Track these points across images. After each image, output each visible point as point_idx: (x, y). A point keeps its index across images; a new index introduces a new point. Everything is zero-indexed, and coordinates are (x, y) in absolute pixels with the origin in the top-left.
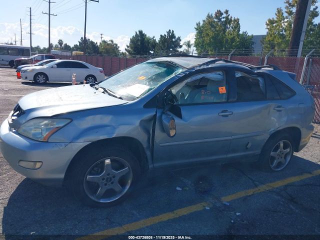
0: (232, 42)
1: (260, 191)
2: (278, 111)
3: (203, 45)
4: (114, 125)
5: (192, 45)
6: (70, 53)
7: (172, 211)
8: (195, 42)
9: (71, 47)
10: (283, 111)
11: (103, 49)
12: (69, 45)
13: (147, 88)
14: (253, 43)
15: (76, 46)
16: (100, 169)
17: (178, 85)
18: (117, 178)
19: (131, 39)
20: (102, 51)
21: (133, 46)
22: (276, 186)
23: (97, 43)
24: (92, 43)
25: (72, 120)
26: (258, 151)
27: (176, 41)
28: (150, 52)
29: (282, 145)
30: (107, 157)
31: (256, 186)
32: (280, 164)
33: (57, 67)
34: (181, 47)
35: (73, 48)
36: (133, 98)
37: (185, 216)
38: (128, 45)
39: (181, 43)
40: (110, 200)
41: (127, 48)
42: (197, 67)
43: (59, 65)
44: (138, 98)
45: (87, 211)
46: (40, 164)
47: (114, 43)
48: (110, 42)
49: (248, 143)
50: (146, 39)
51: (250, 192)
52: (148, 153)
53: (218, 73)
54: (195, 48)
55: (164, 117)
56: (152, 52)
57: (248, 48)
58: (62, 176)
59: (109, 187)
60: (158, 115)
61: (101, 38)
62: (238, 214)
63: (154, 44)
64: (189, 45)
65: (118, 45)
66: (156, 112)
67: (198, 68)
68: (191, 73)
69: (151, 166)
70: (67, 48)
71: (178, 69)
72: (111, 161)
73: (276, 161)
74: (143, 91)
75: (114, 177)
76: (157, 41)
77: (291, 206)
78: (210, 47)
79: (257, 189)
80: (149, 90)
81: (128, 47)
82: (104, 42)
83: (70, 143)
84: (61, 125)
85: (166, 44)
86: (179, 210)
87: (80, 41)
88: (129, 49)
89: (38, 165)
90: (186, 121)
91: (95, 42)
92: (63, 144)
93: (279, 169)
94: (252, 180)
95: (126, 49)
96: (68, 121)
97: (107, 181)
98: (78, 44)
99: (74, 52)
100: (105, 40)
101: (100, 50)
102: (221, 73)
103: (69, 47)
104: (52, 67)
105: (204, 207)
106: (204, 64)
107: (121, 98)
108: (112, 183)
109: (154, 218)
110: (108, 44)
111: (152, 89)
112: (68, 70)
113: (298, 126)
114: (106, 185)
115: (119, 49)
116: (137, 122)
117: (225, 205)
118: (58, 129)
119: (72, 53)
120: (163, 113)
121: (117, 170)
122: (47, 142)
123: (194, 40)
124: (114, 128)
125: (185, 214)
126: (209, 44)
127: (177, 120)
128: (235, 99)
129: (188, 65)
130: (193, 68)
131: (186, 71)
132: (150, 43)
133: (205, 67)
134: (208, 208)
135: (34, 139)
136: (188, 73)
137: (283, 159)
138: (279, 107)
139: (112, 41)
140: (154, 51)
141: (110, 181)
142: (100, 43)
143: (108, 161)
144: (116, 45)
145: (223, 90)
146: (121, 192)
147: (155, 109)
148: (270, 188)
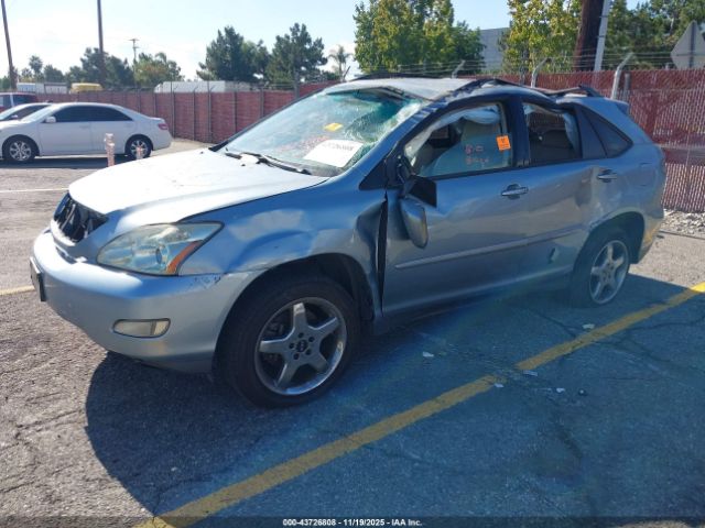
0: (439, 47)
1: (583, 345)
2: (605, 180)
3: (374, 57)
4: (308, 230)
5: (348, 55)
6: (65, 88)
7: (433, 396)
8: (356, 50)
9: (64, 74)
10: (613, 181)
11: (141, 75)
12: (58, 69)
13: (357, 146)
14: (480, 47)
15: (75, 70)
16: (282, 327)
17: (417, 137)
18: (318, 342)
19: (208, 50)
20: (142, 80)
21: (214, 64)
22: (610, 333)
23: (126, 62)
24: (115, 61)
25: (223, 226)
26: (568, 267)
27: (313, 49)
28: (256, 75)
29: (610, 251)
30: (296, 299)
31: (574, 336)
32: (607, 289)
33: (57, 121)
34: (324, 61)
35: (68, 75)
36: (333, 171)
37: (462, 404)
38: (204, 63)
39: (326, 53)
40: (305, 388)
41: (200, 69)
42: (448, 96)
43: (61, 116)
44: (344, 169)
45: (261, 417)
46: (165, 324)
47: (168, 59)
48: (159, 58)
49: (553, 250)
50: (242, 47)
51: (567, 347)
52: (373, 286)
53: (489, 108)
54: (357, 64)
55: (404, 206)
56: (259, 76)
57: (472, 57)
58: (211, 347)
59: (302, 361)
60: (391, 202)
61: (135, 48)
62: (559, 390)
63: (263, 58)
64: (341, 58)
65: (178, 66)
66: (386, 197)
67: (452, 99)
68: (440, 109)
69: (377, 312)
70: (53, 75)
71: (408, 103)
72: (307, 306)
73: (599, 285)
74: (350, 155)
75: (311, 339)
76: (270, 51)
77: (650, 366)
78: (392, 59)
79: (576, 341)
80: (365, 150)
81: (203, 67)
82: (143, 57)
83: (226, 273)
84: (202, 237)
85: (291, 56)
86: (447, 394)
87: (85, 58)
88: (206, 71)
89: (160, 327)
90: (443, 213)
91: (123, 60)
92: (211, 278)
93: (606, 300)
94: (561, 325)
95: (198, 73)
96: (216, 227)
97: (298, 349)
98: (80, 65)
99: (75, 85)
100: (147, 53)
101: (137, 77)
102: (494, 107)
103: (59, 73)
104: (44, 122)
105: (491, 383)
106: (460, 90)
107: (305, 172)
108: (308, 353)
109: (402, 415)
110: (154, 64)
111: (369, 148)
112: (84, 127)
113: (641, 211)
114: (296, 357)
115: (181, 73)
116: (352, 221)
117: (530, 376)
118: (198, 244)
119: (69, 87)
120: (400, 197)
121: (316, 324)
122: (176, 275)
123: (355, 45)
124: (309, 237)
125: (461, 400)
126: (389, 54)
127: (430, 212)
128: (527, 162)
129: (430, 92)
130: (443, 99)
131: (430, 106)
132: (253, 55)
133: (466, 95)
134: (500, 386)
135: (142, 271)
136: (435, 109)
137: (612, 279)
138: (606, 172)
139: (163, 56)
140: (265, 75)
141: (305, 348)
142: (135, 61)
143: (298, 308)
144: (174, 64)
145: (504, 142)
146: (325, 370)
147: (382, 192)
148: (602, 337)
